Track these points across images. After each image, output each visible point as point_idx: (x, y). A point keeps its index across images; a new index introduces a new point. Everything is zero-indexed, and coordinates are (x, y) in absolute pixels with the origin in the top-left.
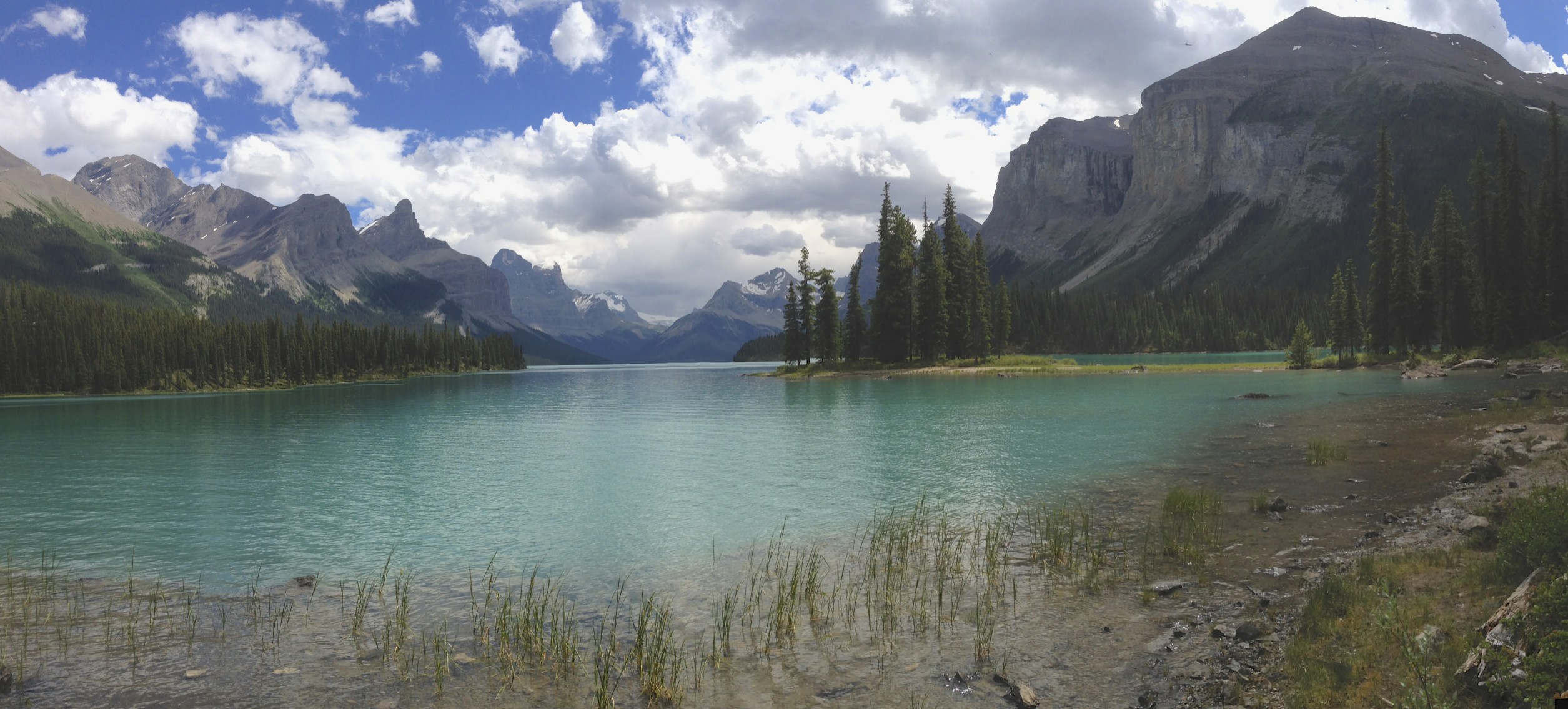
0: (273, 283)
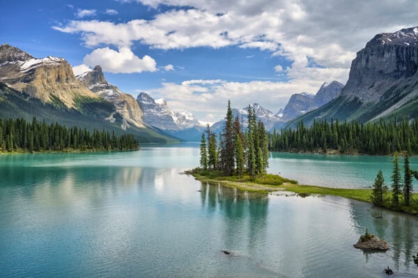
0: (33, 95)
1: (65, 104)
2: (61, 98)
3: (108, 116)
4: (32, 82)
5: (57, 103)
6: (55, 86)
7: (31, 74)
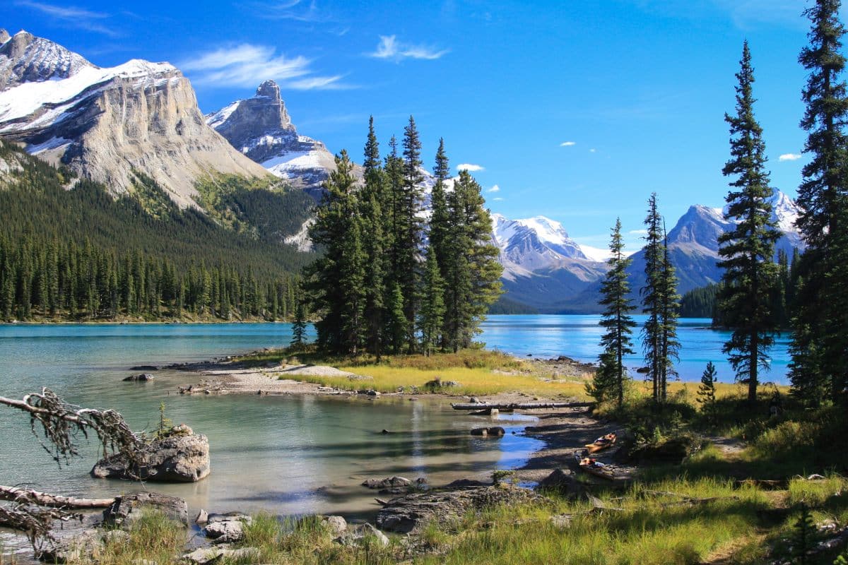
0: (84, 172)
1: (173, 197)
2: (161, 180)
3: (294, 233)
4: (85, 136)
5: (151, 195)
6: (147, 146)
7: (82, 114)
